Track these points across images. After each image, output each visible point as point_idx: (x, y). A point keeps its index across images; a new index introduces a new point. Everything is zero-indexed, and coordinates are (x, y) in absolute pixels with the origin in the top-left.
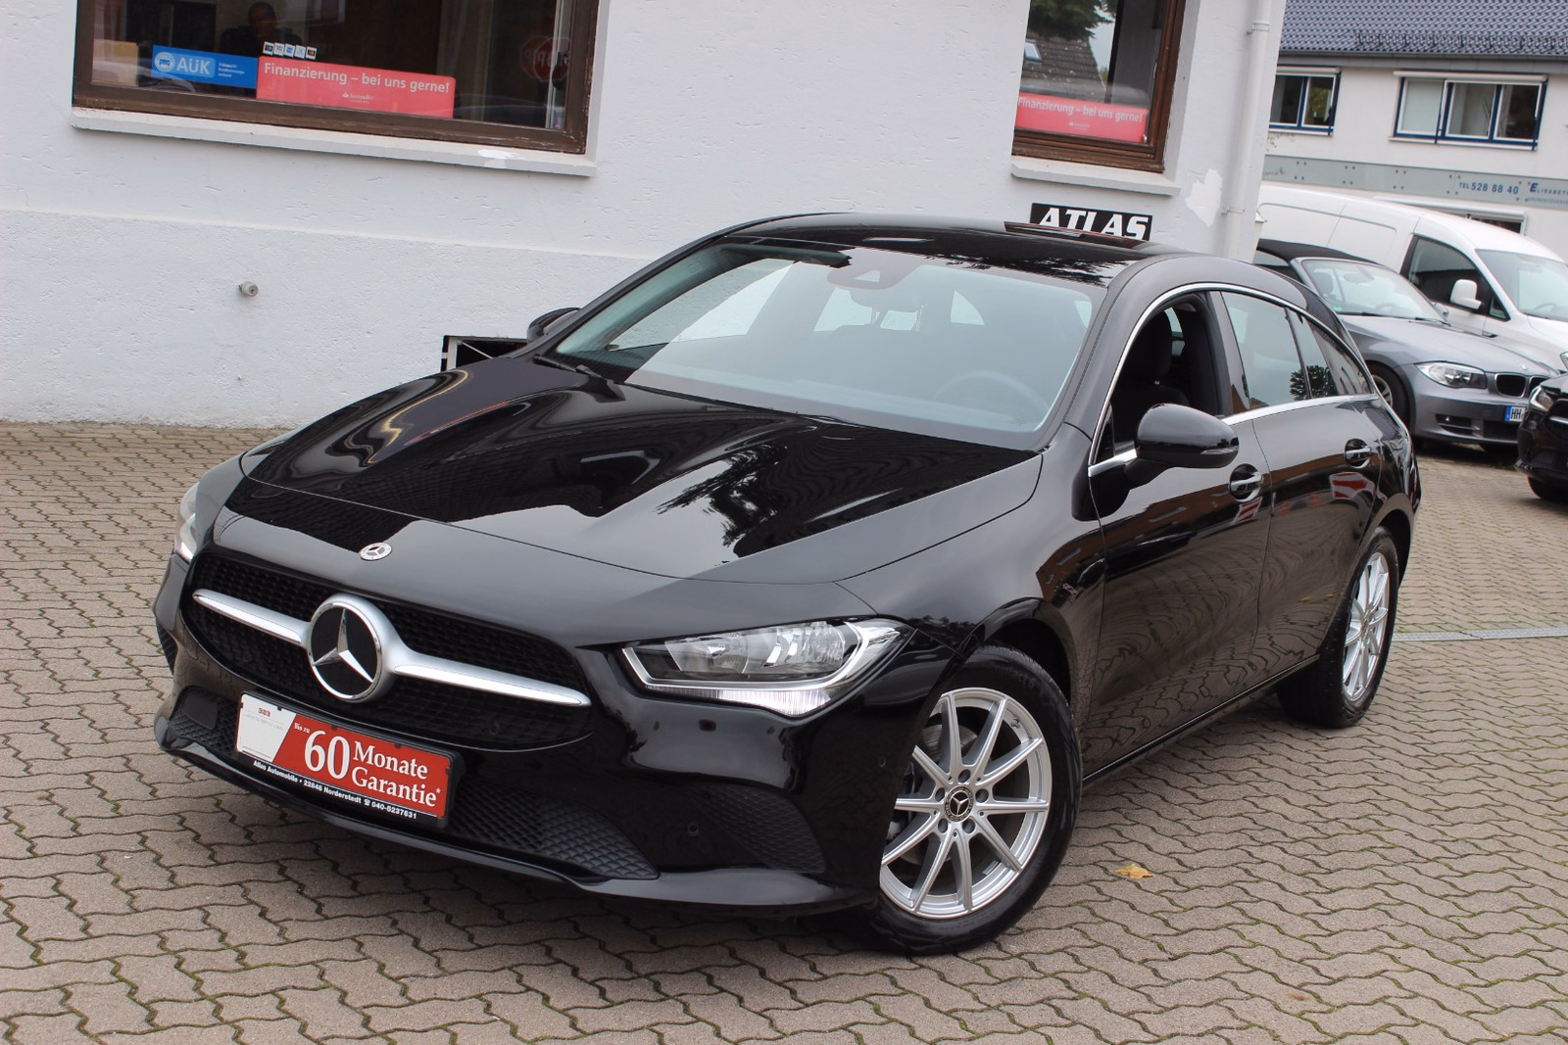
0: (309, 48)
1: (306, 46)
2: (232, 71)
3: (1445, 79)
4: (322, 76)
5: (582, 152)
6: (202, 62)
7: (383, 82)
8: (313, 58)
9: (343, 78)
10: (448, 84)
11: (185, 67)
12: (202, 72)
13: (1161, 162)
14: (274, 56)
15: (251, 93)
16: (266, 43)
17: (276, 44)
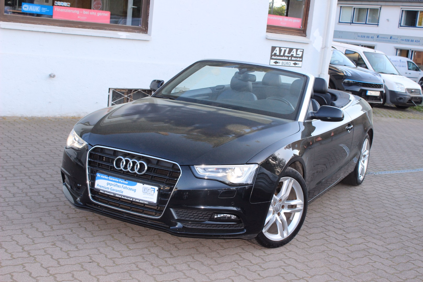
0: (68, 3)
1: (67, 2)
2: (45, 10)
3: (352, 7)
4: (72, 11)
5: (147, 33)
6: (37, 7)
7: (89, 13)
8: (69, 6)
9: (78, 12)
10: (108, 14)
11: (32, 9)
12: (37, 10)
13: (305, 34)
14: (58, 5)
15: (51, 16)
16: (55, 2)
17: (59, 2)
